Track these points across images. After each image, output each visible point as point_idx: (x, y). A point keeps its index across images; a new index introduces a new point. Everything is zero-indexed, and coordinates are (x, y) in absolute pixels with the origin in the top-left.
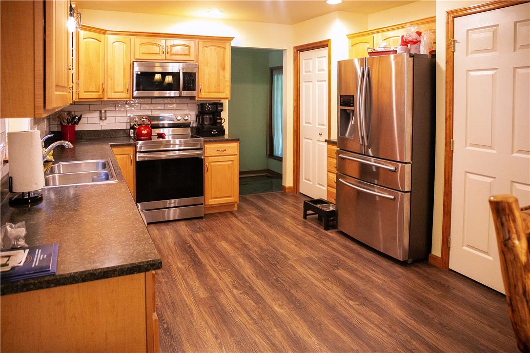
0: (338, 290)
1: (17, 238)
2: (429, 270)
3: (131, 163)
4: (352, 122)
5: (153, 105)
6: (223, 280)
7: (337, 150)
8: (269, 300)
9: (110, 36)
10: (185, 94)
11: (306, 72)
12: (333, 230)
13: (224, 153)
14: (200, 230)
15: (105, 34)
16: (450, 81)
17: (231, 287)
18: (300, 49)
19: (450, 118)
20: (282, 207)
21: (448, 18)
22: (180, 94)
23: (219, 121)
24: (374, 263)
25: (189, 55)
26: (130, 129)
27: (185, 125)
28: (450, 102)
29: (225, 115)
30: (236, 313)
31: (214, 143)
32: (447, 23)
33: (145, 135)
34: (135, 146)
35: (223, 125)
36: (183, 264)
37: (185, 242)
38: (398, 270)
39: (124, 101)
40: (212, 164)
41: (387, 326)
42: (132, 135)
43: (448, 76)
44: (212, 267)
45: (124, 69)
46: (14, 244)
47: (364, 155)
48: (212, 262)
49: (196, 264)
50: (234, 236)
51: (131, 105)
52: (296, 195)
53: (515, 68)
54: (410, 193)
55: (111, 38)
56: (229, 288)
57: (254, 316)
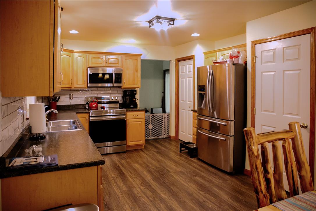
0: (194, 187)
1: (38, 152)
2: (243, 177)
3: (87, 123)
4: (205, 100)
5: (99, 91)
6: (136, 182)
7: (197, 115)
8: (159, 191)
9: (75, 54)
10: (116, 85)
11: (182, 73)
12: (195, 158)
13: (137, 117)
14: (124, 158)
15: (73, 52)
16: (254, 77)
17: (139, 185)
18: (179, 60)
19: (254, 97)
20: (168, 147)
21: (252, 45)
22: (113, 85)
23: (134, 100)
24: (215, 174)
25: (118, 64)
26: (86, 104)
27: (116, 102)
28: (254, 89)
29: (137, 96)
30: (142, 198)
31: (132, 112)
32: (252, 47)
33: (94, 107)
34: (89, 113)
35: (136, 102)
36: (115, 175)
37: (116, 164)
38: (227, 177)
39: (83, 89)
40: (131, 123)
41: (218, 203)
42: (87, 108)
43: (253, 75)
44: (130, 176)
45: (83, 71)
46: (37, 154)
47: (211, 117)
48: (130, 174)
49: (121, 174)
50: (142, 161)
51: (86, 91)
52: (176, 140)
53: (284, 71)
54: (233, 137)
55: (76, 55)
56: (139, 186)
57: (151, 199)
